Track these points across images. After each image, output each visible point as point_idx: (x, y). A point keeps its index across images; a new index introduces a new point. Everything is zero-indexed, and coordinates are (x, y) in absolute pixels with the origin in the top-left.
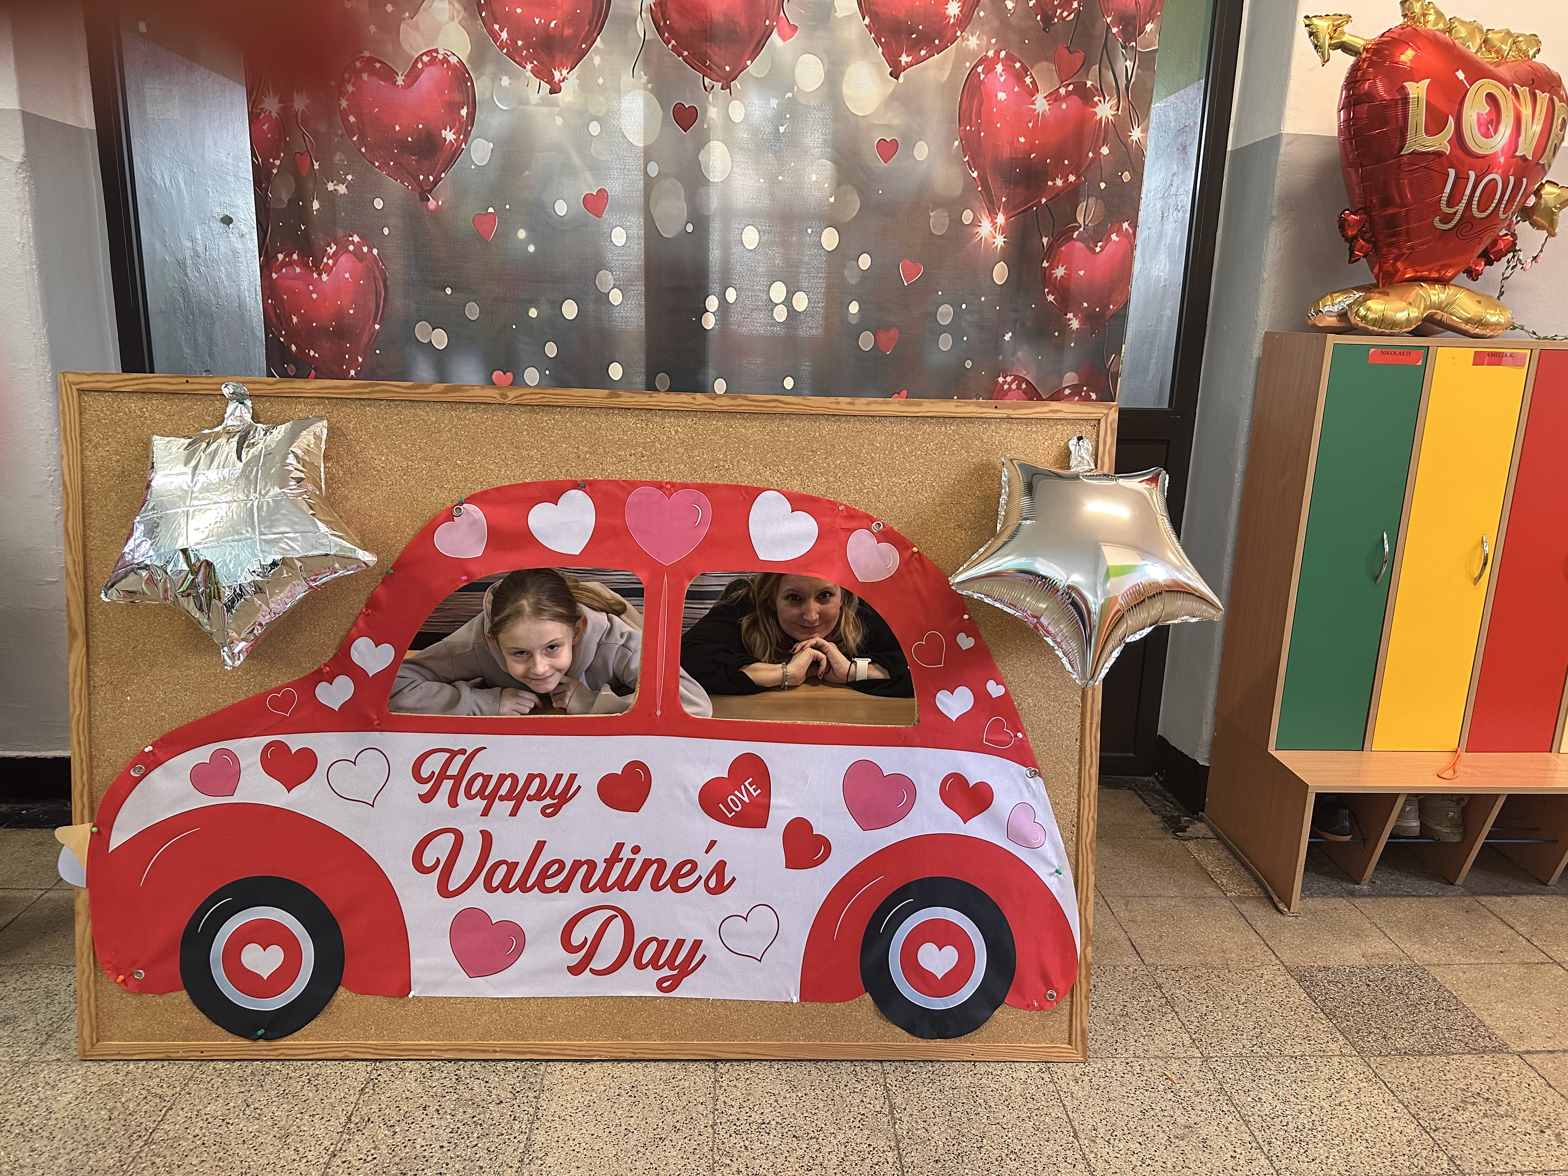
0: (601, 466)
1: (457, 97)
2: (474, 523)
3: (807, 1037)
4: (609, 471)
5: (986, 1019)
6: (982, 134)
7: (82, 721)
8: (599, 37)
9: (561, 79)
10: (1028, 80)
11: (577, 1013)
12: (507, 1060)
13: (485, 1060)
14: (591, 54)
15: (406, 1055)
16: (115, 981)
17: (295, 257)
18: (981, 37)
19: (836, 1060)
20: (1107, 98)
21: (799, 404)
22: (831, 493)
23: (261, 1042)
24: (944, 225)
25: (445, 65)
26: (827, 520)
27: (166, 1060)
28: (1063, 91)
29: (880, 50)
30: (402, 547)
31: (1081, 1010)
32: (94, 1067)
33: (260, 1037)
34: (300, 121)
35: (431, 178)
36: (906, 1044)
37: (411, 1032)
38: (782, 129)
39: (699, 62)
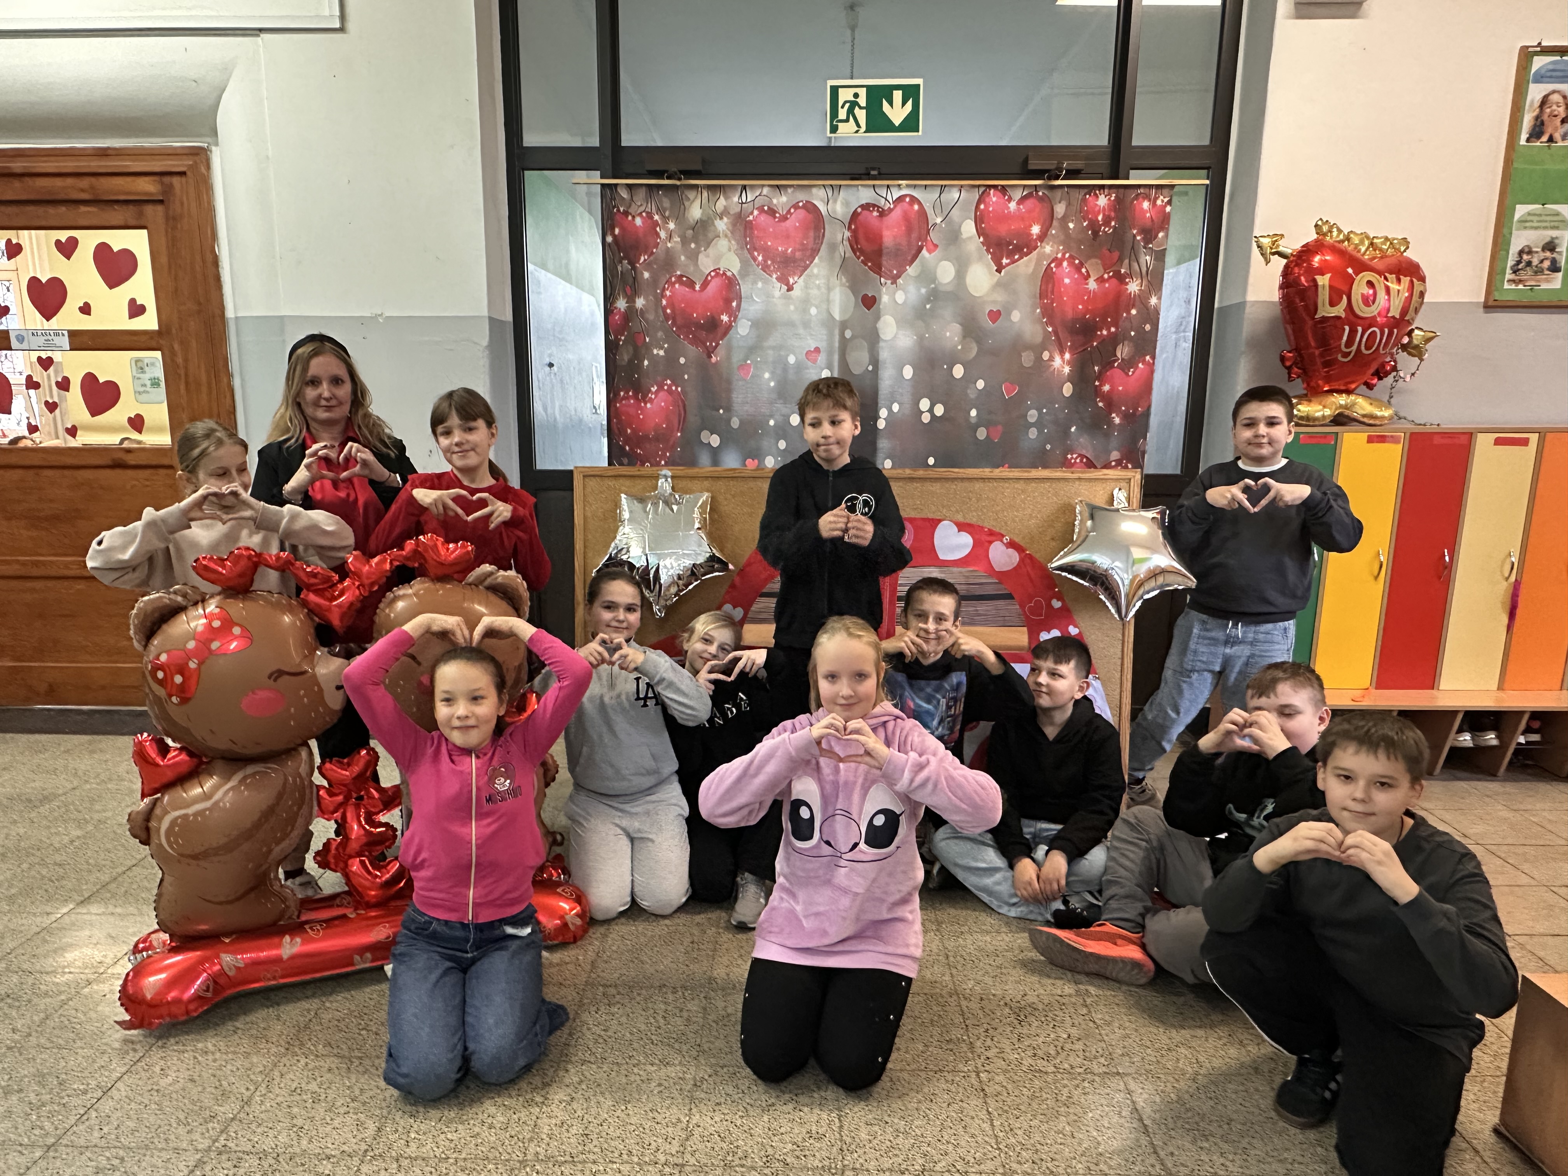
1: (730, 295)
6: (1055, 304)
8: (816, 257)
9: (794, 283)
10: (1084, 270)
14: (811, 268)
17: (631, 393)
18: (1053, 246)
20: (1135, 280)
22: (980, 522)
24: (1031, 361)
25: (724, 277)
26: (977, 537)
28: (1106, 276)
29: (990, 256)
34: (638, 314)
35: (714, 344)
38: (928, 306)
39: (877, 269)
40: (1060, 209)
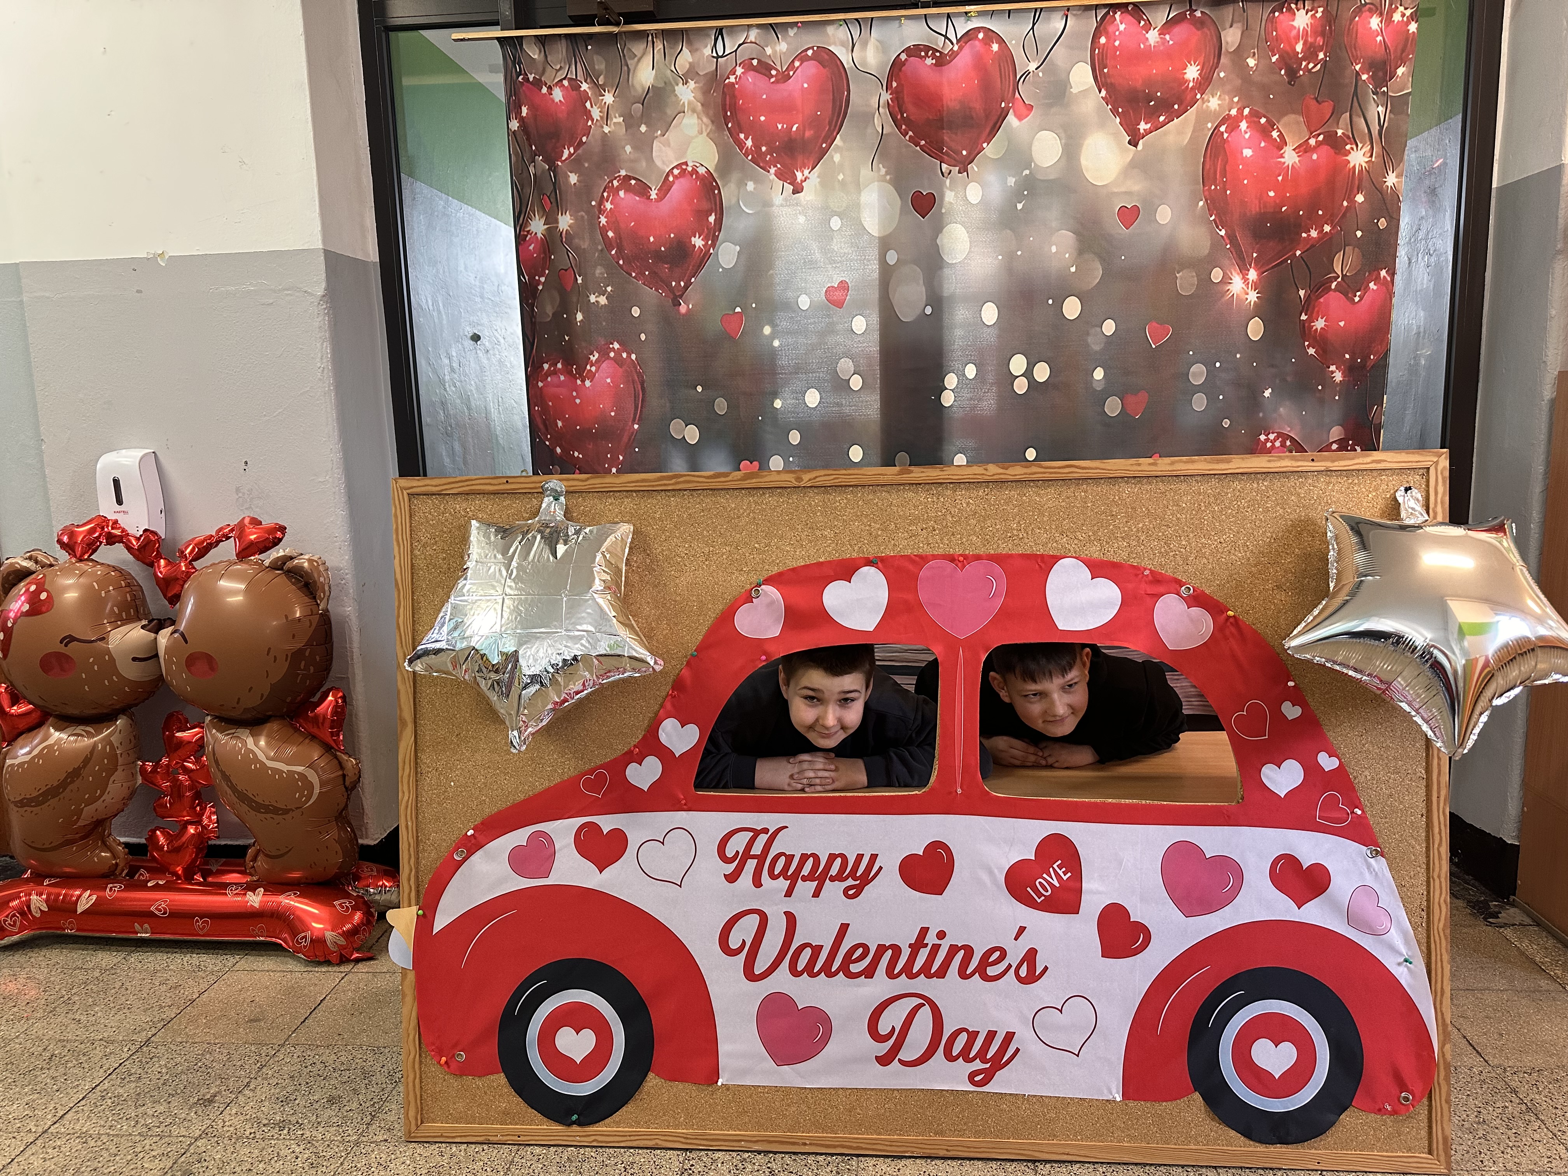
0: (893, 542)
1: (705, 205)
2: (772, 602)
3: (1132, 1138)
4: (901, 546)
5: (1332, 1124)
6: (1228, 192)
7: (410, 806)
8: (838, 136)
9: (803, 179)
10: (1275, 134)
11: (886, 1106)
12: (817, 1154)
13: (794, 1153)
14: (831, 153)
15: (715, 1145)
16: (439, 1062)
17: (559, 366)
18: (1223, 96)
19: (1165, 1165)
20: (1360, 145)
21: (1096, 468)
22: (1134, 558)
23: (575, 1128)
24: (1193, 285)
25: (694, 176)
26: (1130, 586)
27: (485, 1143)
28: (1312, 142)
29: (1118, 120)
30: (704, 630)
31: (1442, 1114)
32: (420, 1149)
33: (574, 1123)
34: (564, 240)
35: (682, 284)
36: (1242, 1149)
37: (720, 1122)
38: (1020, 206)
39: (936, 150)
40: (1231, 37)
